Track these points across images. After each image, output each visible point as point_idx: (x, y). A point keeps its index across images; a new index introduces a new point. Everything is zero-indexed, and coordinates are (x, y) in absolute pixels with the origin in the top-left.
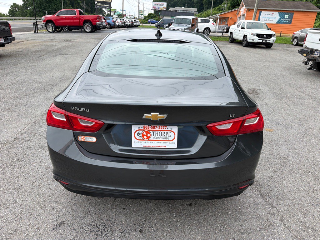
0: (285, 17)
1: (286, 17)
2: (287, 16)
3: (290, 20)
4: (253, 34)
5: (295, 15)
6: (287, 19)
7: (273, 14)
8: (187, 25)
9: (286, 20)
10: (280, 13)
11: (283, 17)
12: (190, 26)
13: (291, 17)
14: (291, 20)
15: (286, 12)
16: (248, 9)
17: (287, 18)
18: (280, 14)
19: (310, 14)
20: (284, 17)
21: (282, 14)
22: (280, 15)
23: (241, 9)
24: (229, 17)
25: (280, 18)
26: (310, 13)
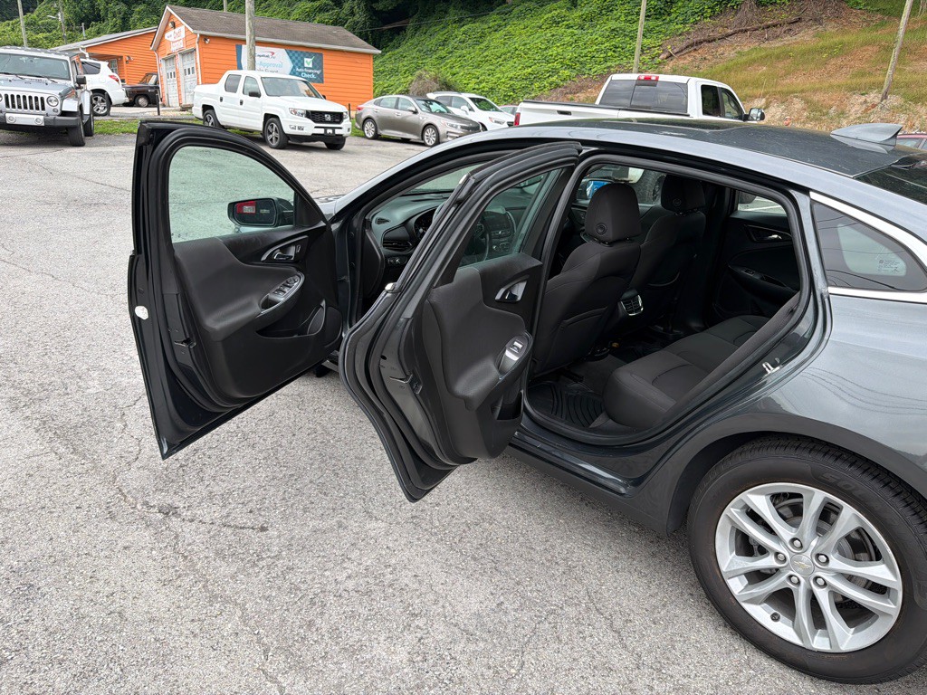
0: (306, 65)
1: (308, 64)
2: (308, 62)
3: (318, 72)
4: (294, 112)
5: (326, 58)
6: (309, 68)
7: (273, 53)
8: (59, 82)
9: (310, 71)
10: (291, 51)
11: (299, 64)
12: (71, 83)
13: (318, 64)
14: (322, 73)
15: (304, 50)
16: (201, 35)
17: (311, 66)
18: (291, 54)
19: (359, 60)
20: (303, 64)
21: (296, 55)
22: (291, 58)
23: (167, 35)
24: (121, 57)
25: (294, 67)
26: (357, 56)
